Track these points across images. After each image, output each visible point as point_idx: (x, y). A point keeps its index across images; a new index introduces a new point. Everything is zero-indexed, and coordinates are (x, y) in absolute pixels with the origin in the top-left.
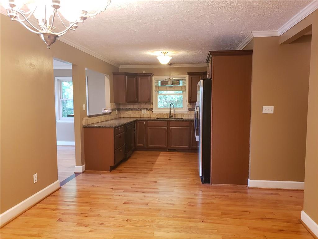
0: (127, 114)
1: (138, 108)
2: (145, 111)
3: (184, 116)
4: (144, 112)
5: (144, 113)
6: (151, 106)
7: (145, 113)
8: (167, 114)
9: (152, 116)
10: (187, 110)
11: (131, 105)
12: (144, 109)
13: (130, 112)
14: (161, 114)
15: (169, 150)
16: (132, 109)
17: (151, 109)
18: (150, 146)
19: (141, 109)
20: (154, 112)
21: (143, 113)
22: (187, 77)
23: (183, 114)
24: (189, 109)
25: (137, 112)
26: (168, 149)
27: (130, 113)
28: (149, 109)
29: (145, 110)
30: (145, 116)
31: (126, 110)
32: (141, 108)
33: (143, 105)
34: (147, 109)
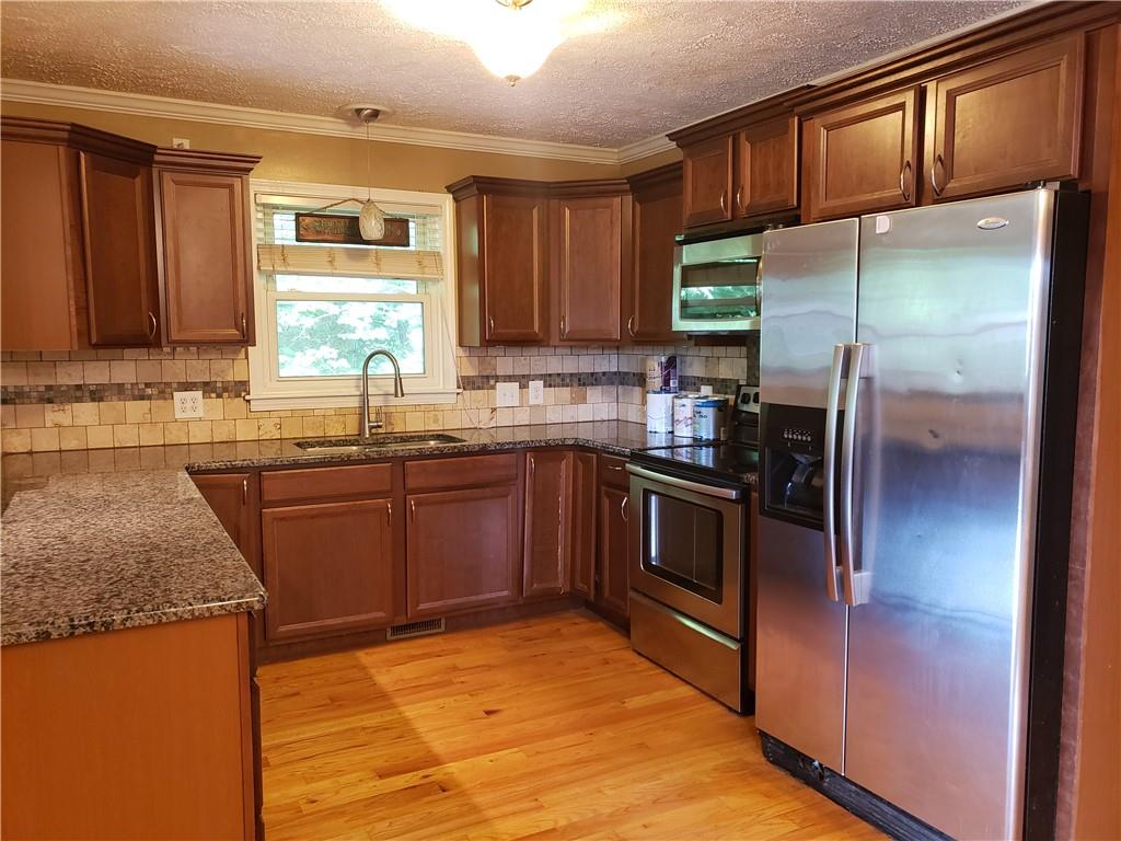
0: (58, 426)
1: (147, 385)
2: (194, 400)
3: (436, 421)
4: (189, 405)
5: (189, 414)
6: (240, 365)
7: (200, 413)
8: (341, 413)
9: (244, 432)
10: (453, 387)
11: (90, 365)
12: (187, 387)
13: (86, 411)
14: (303, 414)
15: (393, 634)
16: (97, 394)
17: (240, 389)
18: (283, 629)
19: (165, 391)
20: (255, 406)
21: (178, 415)
22: (447, 203)
23: (434, 408)
24: (466, 383)
25: (135, 409)
26: (393, 628)
27: (79, 422)
28: (225, 389)
29: (199, 394)
30: (199, 435)
31: (50, 401)
32: (168, 384)
33: (180, 364)
34: (208, 388)
